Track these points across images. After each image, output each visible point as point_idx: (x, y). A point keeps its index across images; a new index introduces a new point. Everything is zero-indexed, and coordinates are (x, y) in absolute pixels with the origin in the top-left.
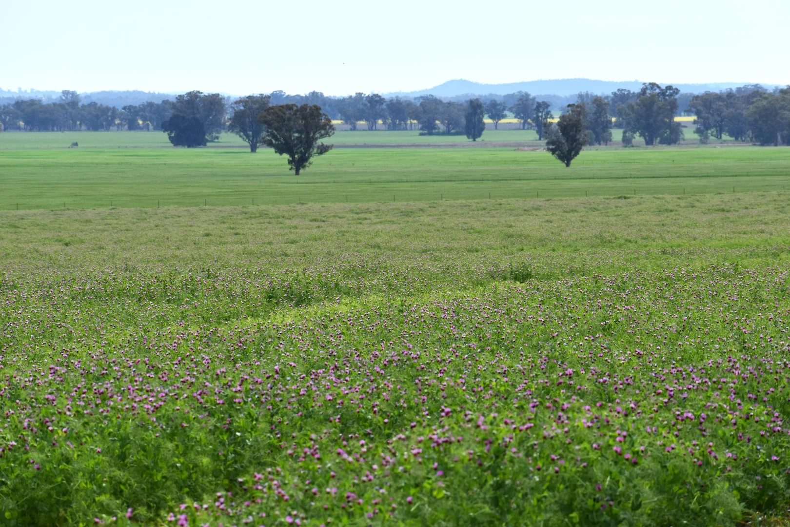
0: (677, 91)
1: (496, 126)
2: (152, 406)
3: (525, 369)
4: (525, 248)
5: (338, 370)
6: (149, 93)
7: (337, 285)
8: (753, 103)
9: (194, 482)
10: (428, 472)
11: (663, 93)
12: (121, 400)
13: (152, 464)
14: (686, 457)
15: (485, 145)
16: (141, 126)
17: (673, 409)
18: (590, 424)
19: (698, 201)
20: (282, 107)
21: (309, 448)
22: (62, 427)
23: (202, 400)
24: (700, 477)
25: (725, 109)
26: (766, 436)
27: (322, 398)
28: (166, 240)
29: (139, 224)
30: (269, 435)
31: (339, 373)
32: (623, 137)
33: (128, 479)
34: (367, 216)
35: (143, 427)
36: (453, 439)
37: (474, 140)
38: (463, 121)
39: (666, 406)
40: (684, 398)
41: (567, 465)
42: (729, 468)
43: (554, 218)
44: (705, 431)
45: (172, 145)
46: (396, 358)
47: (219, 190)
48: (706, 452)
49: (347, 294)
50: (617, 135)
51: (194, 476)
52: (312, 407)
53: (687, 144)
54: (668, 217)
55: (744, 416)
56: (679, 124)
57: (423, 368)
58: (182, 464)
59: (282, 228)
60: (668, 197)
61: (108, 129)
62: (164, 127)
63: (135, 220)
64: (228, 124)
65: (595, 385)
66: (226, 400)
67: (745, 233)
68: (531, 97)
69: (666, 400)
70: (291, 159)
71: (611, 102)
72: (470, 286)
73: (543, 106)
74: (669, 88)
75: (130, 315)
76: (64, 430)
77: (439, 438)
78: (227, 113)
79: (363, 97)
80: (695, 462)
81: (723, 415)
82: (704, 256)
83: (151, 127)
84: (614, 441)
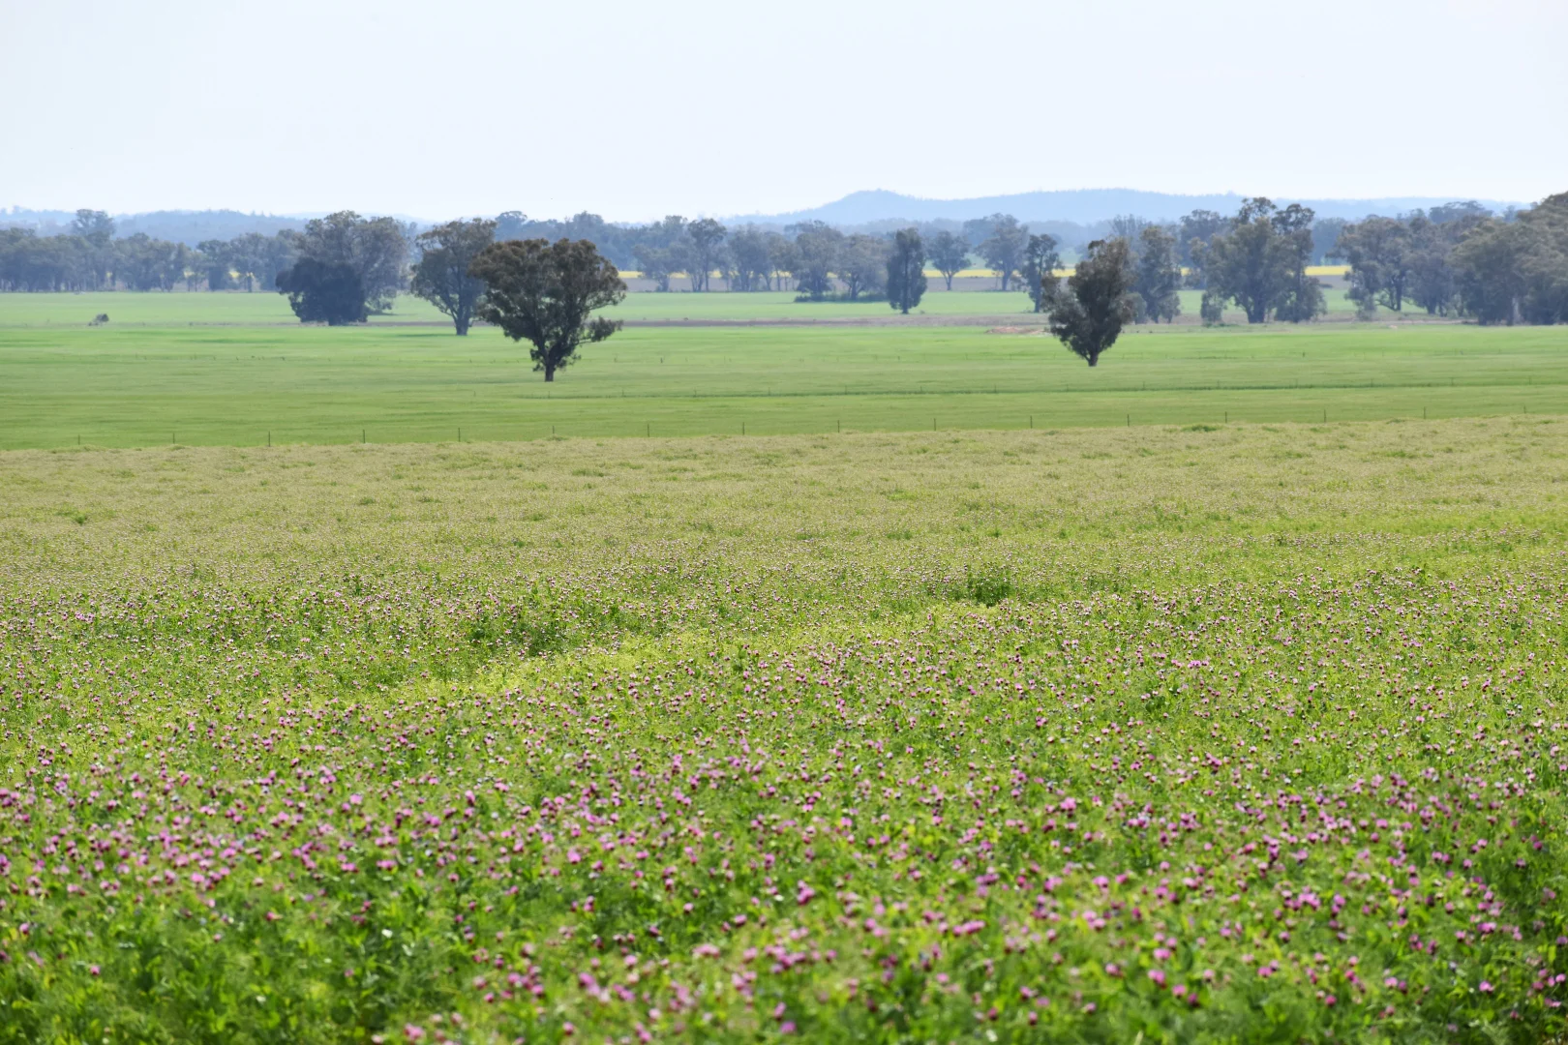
0: (1309, 214)
1: (949, 284)
2: (206, 877)
3: (979, 797)
4: (1002, 530)
5: (598, 797)
6: (253, 216)
7: (614, 610)
8: (1464, 238)
9: (294, 1033)
10: (764, 1026)
11: (1282, 219)
12: (146, 863)
13: (207, 998)
14: (1301, 989)
15: (926, 321)
16: (237, 282)
17: (1278, 886)
18: (1101, 922)
19: (1352, 436)
20: (517, 244)
21: (520, 973)
22: (20, 922)
23: (311, 864)
24: (1331, 1028)
25: (1407, 252)
26: (1467, 941)
27: (560, 858)
28: (281, 513)
29: (229, 480)
30: (449, 935)
31: (598, 804)
32: (1204, 306)
33: (154, 1030)
34: (688, 464)
35: (188, 918)
36: (816, 955)
37: (905, 312)
38: (883, 274)
39: (1264, 879)
40: (1301, 861)
41: (1053, 1008)
42: (1390, 1007)
43: (1062, 469)
44: (1343, 930)
45: (298, 319)
46: (718, 773)
47: (391, 411)
48: (1343, 978)
49: (636, 629)
50: (1190, 301)
51: (293, 1022)
52: (541, 876)
53: (1331, 321)
54: (1291, 468)
55: (1424, 900)
56: (1315, 281)
57: (772, 794)
58: (269, 997)
59: (515, 487)
60: (1292, 428)
61: (169, 288)
62: (283, 283)
63: (221, 472)
64: (411, 278)
65: (1122, 832)
66: (363, 864)
67: (1445, 502)
68: (1019, 225)
69: (1264, 865)
70: (536, 348)
71: (1179, 238)
72: (886, 612)
73: (1043, 245)
74: (1296, 208)
75: (190, 674)
76: (23, 927)
77: (788, 953)
78: (409, 256)
79: (681, 226)
80: (1319, 998)
81: (1380, 897)
82: (1360, 550)
83: (256, 284)
84: (1151, 957)
